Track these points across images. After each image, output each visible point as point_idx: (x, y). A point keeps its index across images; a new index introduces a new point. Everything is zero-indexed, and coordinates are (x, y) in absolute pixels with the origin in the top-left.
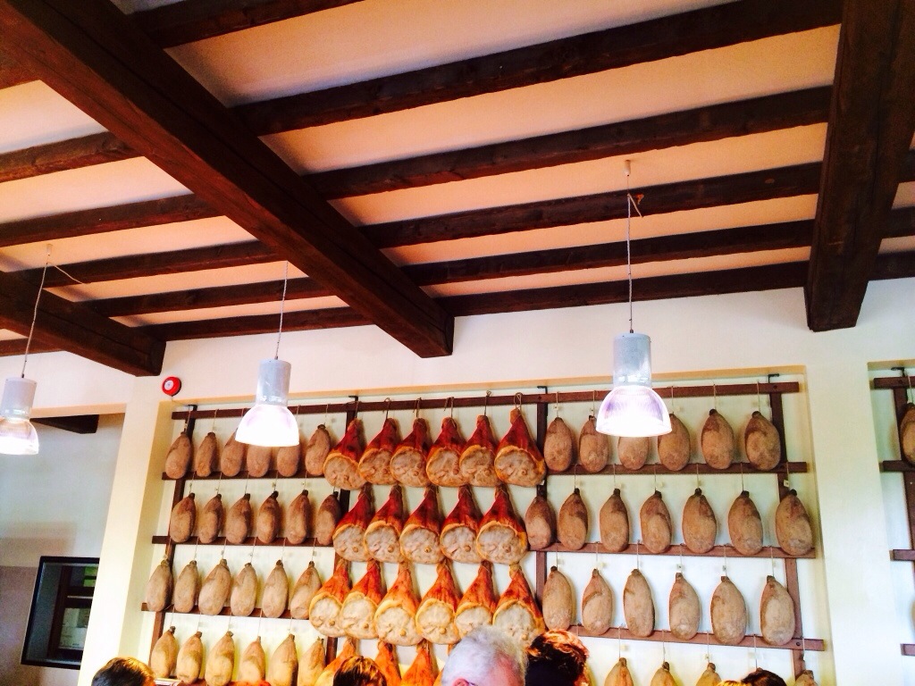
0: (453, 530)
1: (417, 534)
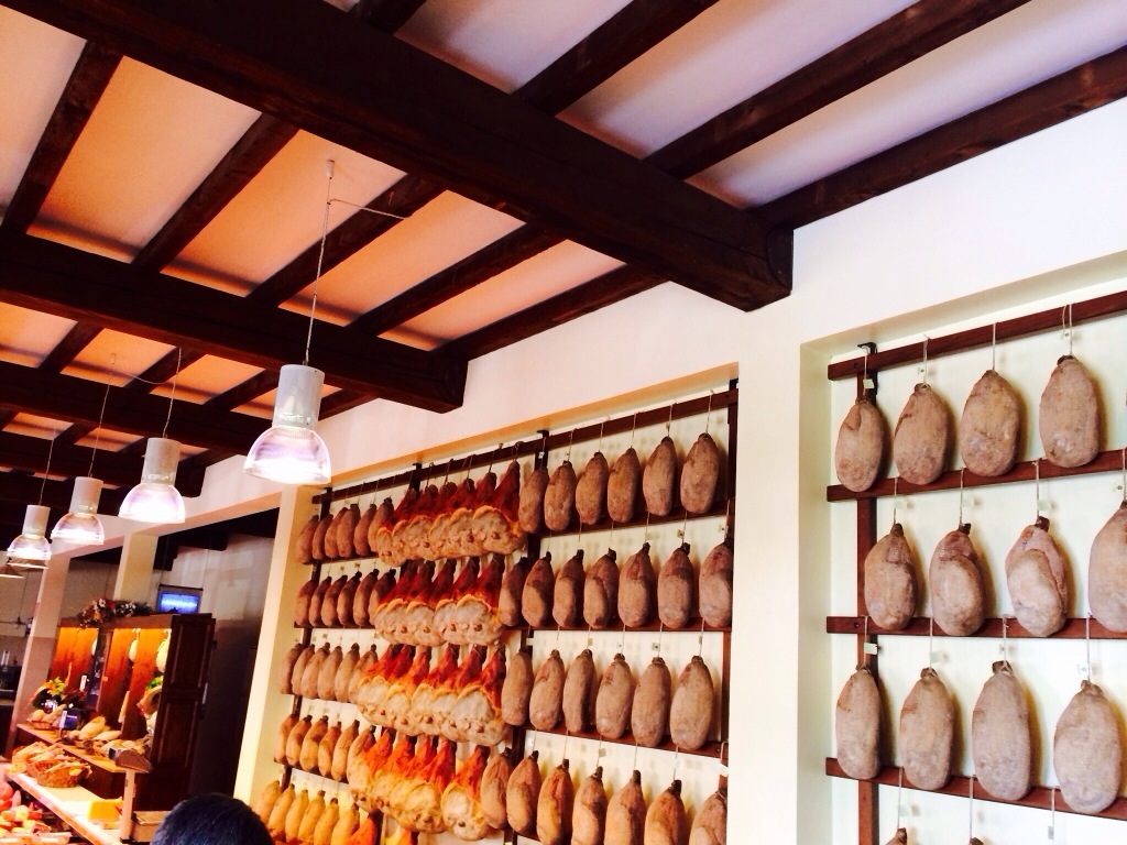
0: (443, 606)
1: (418, 611)
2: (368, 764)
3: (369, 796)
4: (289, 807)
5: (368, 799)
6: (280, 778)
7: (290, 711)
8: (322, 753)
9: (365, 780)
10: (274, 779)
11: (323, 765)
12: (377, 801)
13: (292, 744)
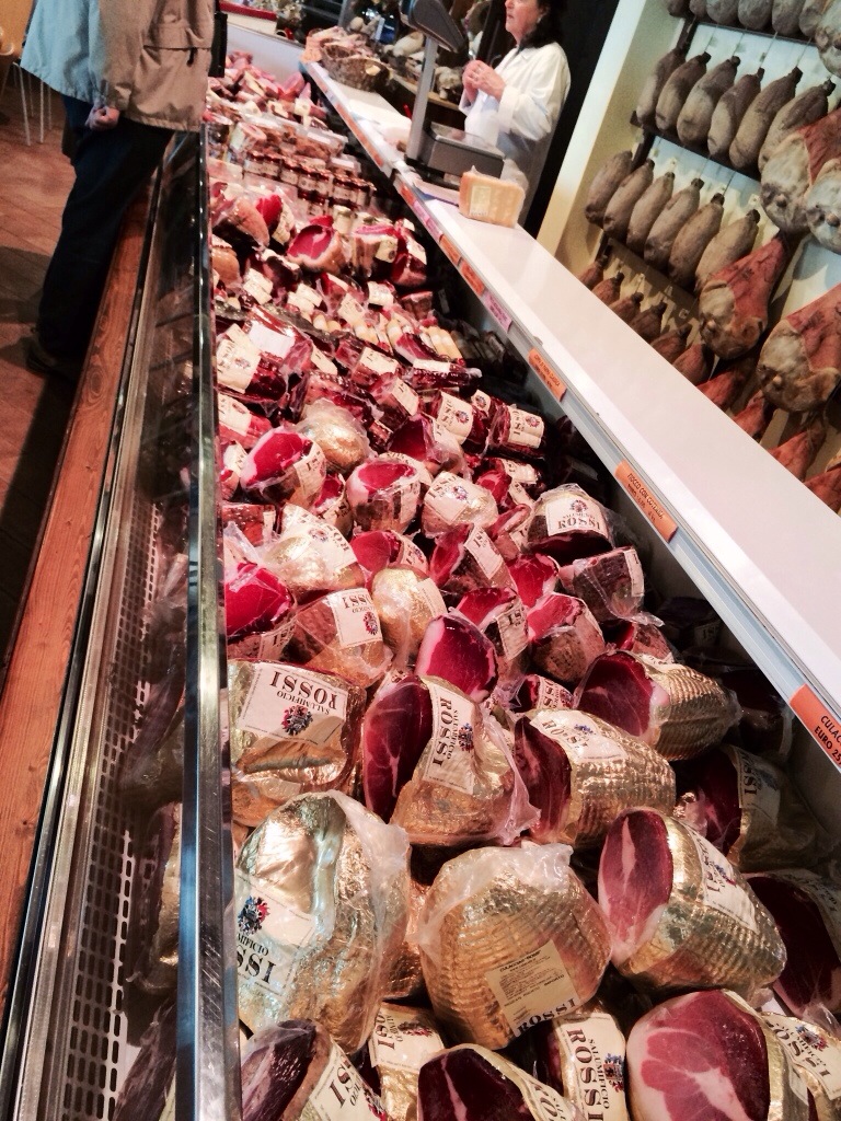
2: (810, 147)
3: (795, 200)
4: (640, 194)
5: (792, 207)
6: (634, 149)
7: (673, 45)
8: (721, 116)
9: (796, 172)
10: (623, 149)
11: (718, 134)
12: (812, 212)
13: (668, 96)
